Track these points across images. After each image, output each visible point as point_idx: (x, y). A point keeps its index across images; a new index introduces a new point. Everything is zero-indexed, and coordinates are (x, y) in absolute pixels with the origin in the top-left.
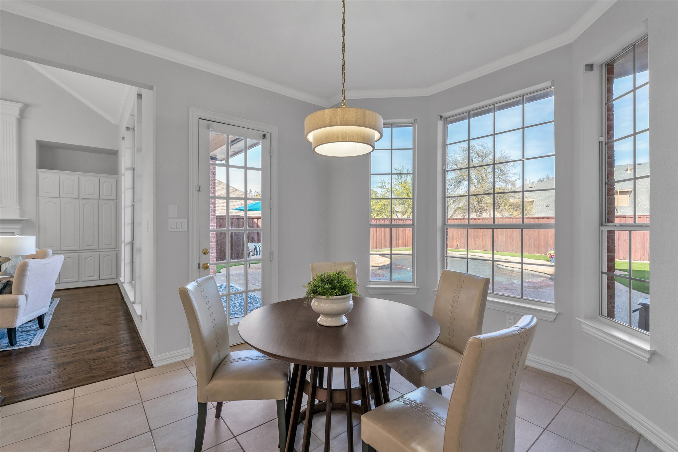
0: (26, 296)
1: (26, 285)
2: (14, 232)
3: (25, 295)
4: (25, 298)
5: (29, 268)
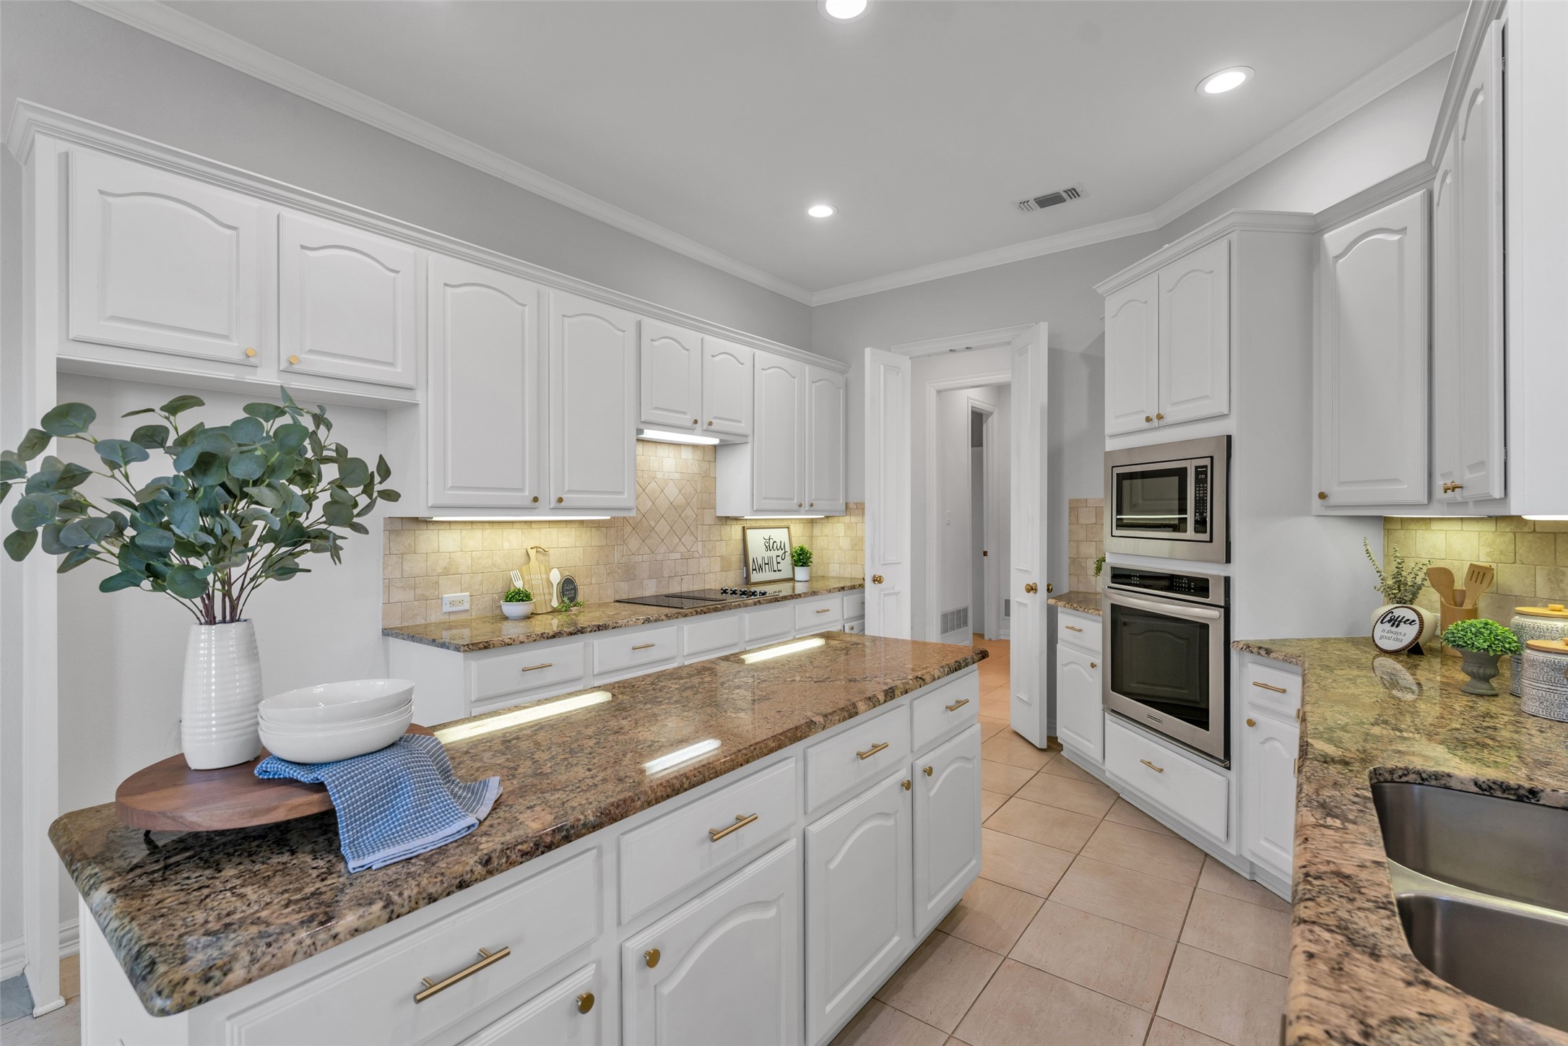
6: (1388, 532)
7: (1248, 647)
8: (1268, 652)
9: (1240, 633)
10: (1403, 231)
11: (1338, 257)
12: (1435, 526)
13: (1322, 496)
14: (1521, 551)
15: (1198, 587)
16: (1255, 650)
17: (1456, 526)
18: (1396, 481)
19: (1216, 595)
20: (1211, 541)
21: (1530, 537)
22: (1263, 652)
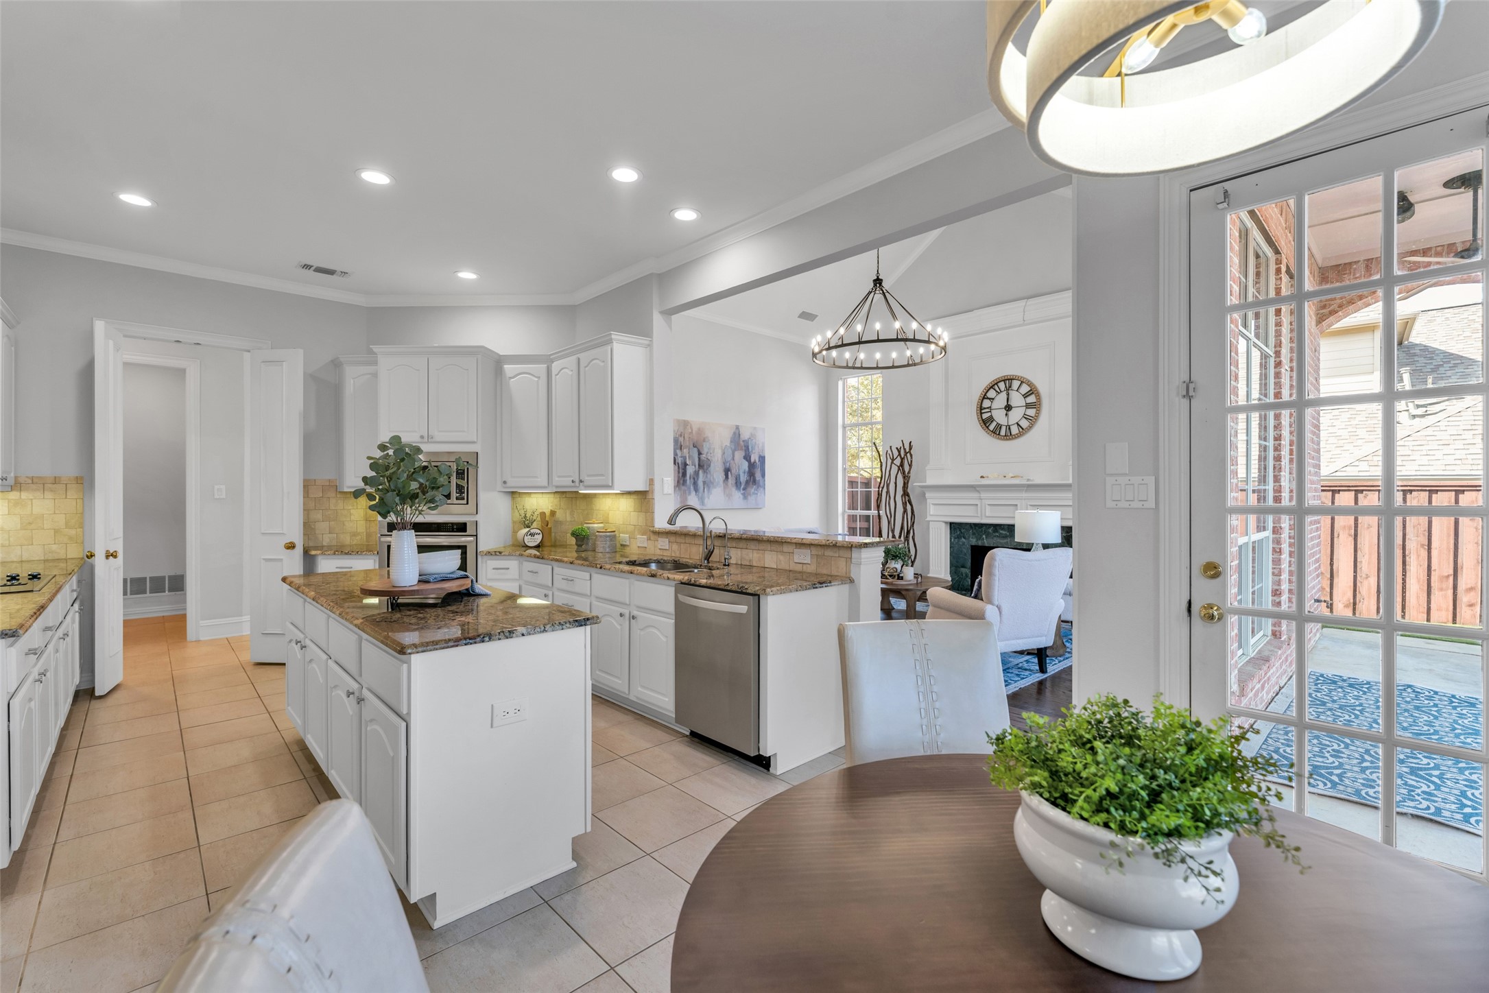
0: (999, 608)
1: (996, 588)
2: (1017, 505)
3: (997, 606)
4: (998, 612)
5: (997, 564)
6: (513, 498)
7: (489, 553)
8: (500, 553)
9: (482, 547)
10: (539, 378)
11: (511, 378)
12: (532, 496)
13: (505, 482)
14: (562, 504)
15: (462, 528)
16: (494, 553)
17: (540, 496)
18: (536, 477)
19: (470, 530)
20: (467, 504)
21: (565, 499)
22: (498, 554)
